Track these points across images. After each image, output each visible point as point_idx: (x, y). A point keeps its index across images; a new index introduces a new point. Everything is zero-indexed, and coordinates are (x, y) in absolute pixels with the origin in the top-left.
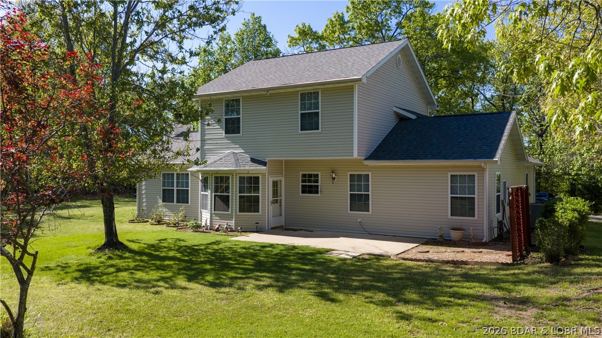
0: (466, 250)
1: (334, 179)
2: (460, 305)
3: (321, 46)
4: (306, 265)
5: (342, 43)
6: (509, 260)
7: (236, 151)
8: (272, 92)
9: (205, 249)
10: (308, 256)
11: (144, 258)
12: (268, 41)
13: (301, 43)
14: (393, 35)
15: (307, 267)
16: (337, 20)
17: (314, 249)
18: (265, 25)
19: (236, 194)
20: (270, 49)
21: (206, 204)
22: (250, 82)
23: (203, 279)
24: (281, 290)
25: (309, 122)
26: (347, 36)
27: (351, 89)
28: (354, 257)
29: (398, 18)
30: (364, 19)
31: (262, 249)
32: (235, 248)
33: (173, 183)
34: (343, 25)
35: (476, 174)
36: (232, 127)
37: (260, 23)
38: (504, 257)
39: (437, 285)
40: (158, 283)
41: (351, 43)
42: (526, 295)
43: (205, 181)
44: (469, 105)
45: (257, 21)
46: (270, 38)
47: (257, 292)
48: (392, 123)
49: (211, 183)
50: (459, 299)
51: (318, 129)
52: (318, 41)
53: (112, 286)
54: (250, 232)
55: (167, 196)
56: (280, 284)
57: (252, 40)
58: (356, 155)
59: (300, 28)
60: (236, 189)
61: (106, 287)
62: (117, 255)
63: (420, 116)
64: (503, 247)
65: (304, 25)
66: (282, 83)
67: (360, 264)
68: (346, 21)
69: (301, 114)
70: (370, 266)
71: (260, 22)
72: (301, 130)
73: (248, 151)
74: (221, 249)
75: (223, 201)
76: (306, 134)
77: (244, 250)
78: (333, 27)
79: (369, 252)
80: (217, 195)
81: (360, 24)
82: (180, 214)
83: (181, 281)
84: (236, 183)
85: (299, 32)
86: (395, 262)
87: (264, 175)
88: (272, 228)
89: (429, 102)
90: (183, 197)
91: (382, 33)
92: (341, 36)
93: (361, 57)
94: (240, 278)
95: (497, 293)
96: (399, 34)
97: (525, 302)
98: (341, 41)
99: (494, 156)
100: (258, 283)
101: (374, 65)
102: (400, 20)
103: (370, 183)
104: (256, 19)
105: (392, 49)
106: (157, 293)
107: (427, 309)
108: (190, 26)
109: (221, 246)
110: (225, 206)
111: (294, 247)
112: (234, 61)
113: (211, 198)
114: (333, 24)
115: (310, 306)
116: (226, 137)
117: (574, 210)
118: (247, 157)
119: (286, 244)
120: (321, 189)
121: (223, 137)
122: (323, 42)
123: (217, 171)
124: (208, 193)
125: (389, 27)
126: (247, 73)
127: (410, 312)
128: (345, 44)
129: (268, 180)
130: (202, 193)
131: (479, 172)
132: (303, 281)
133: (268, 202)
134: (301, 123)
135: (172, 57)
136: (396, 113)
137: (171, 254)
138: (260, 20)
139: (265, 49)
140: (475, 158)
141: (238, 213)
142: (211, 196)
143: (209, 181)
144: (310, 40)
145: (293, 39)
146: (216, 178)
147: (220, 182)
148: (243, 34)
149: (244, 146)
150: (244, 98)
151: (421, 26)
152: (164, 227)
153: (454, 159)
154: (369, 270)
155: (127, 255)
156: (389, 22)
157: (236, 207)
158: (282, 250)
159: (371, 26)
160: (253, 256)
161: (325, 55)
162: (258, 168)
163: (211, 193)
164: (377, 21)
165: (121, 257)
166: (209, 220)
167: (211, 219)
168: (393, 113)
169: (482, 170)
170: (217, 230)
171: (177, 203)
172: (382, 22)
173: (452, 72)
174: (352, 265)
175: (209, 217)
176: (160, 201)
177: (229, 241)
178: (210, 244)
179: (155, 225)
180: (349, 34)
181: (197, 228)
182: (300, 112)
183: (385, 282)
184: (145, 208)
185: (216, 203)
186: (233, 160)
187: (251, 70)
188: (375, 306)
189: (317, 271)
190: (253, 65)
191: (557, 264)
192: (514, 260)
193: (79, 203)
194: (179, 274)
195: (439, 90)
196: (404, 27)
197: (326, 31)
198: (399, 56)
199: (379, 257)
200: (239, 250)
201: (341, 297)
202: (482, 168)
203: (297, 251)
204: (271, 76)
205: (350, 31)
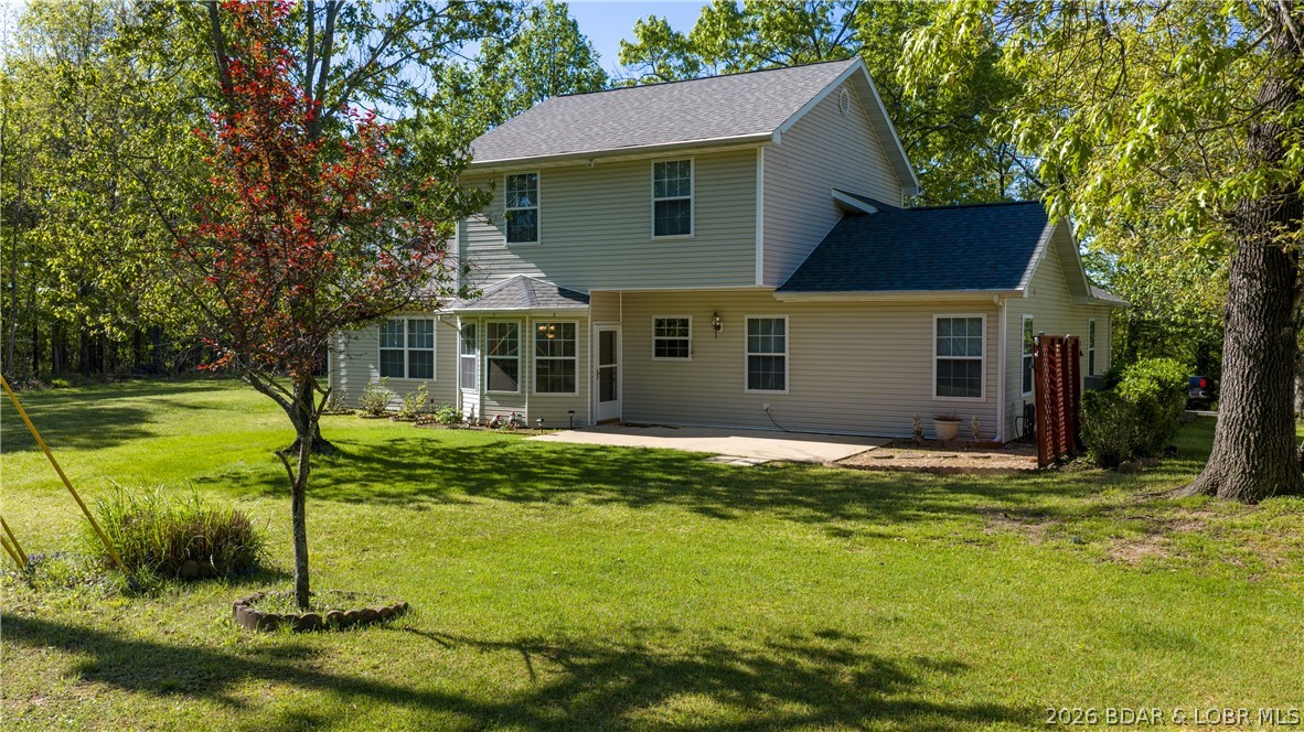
0: (962, 455)
1: (718, 328)
2: (933, 519)
3: (690, 63)
4: (671, 474)
5: (732, 58)
6: (1034, 466)
7: (529, 276)
8: (599, 160)
9: (483, 453)
10: (670, 463)
11: (375, 465)
12: (582, 54)
13: (647, 56)
14: (837, 40)
15: (674, 478)
16: (721, 11)
17: (686, 453)
18: (575, 21)
19: (531, 357)
20: (584, 70)
21: (472, 377)
22: (555, 141)
23: (494, 492)
24: (634, 505)
25: (672, 218)
26: (742, 44)
27: (753, 154)
28: (757, 465)
29: (847, 7)
30: (776, 7)
31: (588, 453)
32: (537, 451)
33: (401, 338)
34: (734, 20)
35: (984, 316)
36: (521, 229)
37: (565, 17)
38: (1026, 462)
39: (901, 498)
40: (418, 497)
41: (750, 57)
42: (1045, 505)
43: (469, 332)
44: (993, 186)
45: (558, 12)
46: (585, 48)
47: (594, 507)
48: (831, 220)
49: (482, 335)
50: (933, 512)
51: (689, 233)
52: (683, 53)
53: (339, 501)
54: (557, 429)
55: (391, 365)
56: (631, 498)
57: (547, 51)
58: (759, 281)
59: (644, 27)
60: (531, 347)
61: (327, 503)
62: (323, 460)
63: (884, 209)
64: (1030, 450)
65: (653, 20)
66: (619, 143)
67: (767, 473)
68: (740, 12)
69: (656, 202)
70: (785, 476)
71: (564, 15)
72: (656, 234)
73: (555, 275)
74: (511, 453)
75: (504, 369)
76: (665, 241)
77: (554, 455)
78: (713, 25)
79: (785, 457)
80: (495, 360)
81: (770, 18)
82: (419, 398)
83: (457, 494)
84: (531, 337)
85: (644, 35)
86: (829, 471)
87: (583, 320)
88: (599, 423)
89: (904, 181)
90: (422, 366)
91: (814, 38)
92: (731, 43)
93: (770, 92)
94: (558, 491)
95: (999, 504)
96: (850, 39)
97: (1039, 515)
98: (729, 53)
99: (1017, 283)
100: (591, 496)
101: (796, 109)
102: (852, 10)
103: (787, 336)
104: (556, 8)
105: (830, 79)
106: (420, 509)
107: (877, 524)
108: (454, 38)
109: (508, 449)
110: (509, 381)
111: (646, 451)
112: (512, 95)
113: (482, 365)
114: (713, 18)
115: (686, 523)
116: (509, 248)
117: (1153, 378)
118: (552, 286)
119: (631, 445)
120: (693, 347)
121: (503, 247)
122: (694, 56)
123: (494, 312)
124: (476, 355)
125: (828, 24)
126: (548, 122)
127: (849, 528)
128: (737, 58)
129: (592, 331)
130: (463, 356)
131: (990, 313)
132: (668, 495)
133: (592, 371)
134: (656, 221)
135: (417, 95)
136: (836, 200)
137: (422, 460)
138: (566, 11)
139: (575, 70)
140: (982, 287)
141: (535, 393)
142: (482, 361)
143: (478, 333)
144: (665, 51)
145: (631, 48)
146: (492, 327)
147: (498, 336)
148: (531, 39)
149: (546, 265)
150: (544, 171)
151: (894, 25)
152: (390, 421)
153: (943, 288)
154: (783, 481)
155: (342, 461)
156: (828, 14)
157: (530, 382)
158: (626, 455)
159: (792, 24)
160: (574, 462)
161: (700, 87)
162: (573, 306)
163: (482, 356)
164: (803, 12)
165: (333, 465)
166: (477, 407)
167: (482, 405)
168: (832, 203)
169: (995, 309)
170: (495, 425)
171: (410, 377)
172: (814, 15)
173: (957, 118)
174: (753, 474)
175: (478, 402)
176: (376, 375)
177: (523, 442)
178: (489, 446)
179: (371, 418)
180: (747, 40)
181: (455, 421)
182: (654, 200)
183: (810, 495)
184: (344, 388)
185: (491, 374)
186: (524, 293)
187: (554, 117)
188: (792, 523)
189: (691, 483)
190: (558, 106)
191: (1115, 470)
192: (1040, 465)
193: (195, 384)
194: (449, 486)
195: (931, 155)
196: (858, 25)
197: (698, 31)
198: (845, 90)
199: (802, 464)
200: (544, 455)
201: (736, 512)
202: (994, 305)
203: (652, 456)
204: (596, 129)
205: (749, 33)
